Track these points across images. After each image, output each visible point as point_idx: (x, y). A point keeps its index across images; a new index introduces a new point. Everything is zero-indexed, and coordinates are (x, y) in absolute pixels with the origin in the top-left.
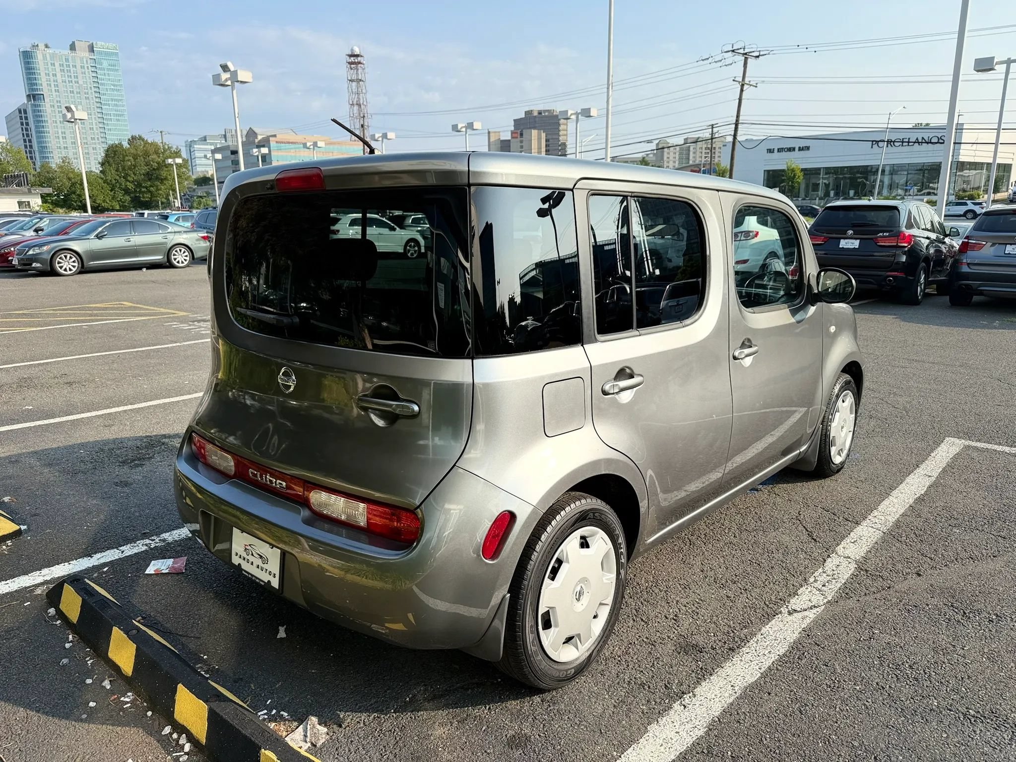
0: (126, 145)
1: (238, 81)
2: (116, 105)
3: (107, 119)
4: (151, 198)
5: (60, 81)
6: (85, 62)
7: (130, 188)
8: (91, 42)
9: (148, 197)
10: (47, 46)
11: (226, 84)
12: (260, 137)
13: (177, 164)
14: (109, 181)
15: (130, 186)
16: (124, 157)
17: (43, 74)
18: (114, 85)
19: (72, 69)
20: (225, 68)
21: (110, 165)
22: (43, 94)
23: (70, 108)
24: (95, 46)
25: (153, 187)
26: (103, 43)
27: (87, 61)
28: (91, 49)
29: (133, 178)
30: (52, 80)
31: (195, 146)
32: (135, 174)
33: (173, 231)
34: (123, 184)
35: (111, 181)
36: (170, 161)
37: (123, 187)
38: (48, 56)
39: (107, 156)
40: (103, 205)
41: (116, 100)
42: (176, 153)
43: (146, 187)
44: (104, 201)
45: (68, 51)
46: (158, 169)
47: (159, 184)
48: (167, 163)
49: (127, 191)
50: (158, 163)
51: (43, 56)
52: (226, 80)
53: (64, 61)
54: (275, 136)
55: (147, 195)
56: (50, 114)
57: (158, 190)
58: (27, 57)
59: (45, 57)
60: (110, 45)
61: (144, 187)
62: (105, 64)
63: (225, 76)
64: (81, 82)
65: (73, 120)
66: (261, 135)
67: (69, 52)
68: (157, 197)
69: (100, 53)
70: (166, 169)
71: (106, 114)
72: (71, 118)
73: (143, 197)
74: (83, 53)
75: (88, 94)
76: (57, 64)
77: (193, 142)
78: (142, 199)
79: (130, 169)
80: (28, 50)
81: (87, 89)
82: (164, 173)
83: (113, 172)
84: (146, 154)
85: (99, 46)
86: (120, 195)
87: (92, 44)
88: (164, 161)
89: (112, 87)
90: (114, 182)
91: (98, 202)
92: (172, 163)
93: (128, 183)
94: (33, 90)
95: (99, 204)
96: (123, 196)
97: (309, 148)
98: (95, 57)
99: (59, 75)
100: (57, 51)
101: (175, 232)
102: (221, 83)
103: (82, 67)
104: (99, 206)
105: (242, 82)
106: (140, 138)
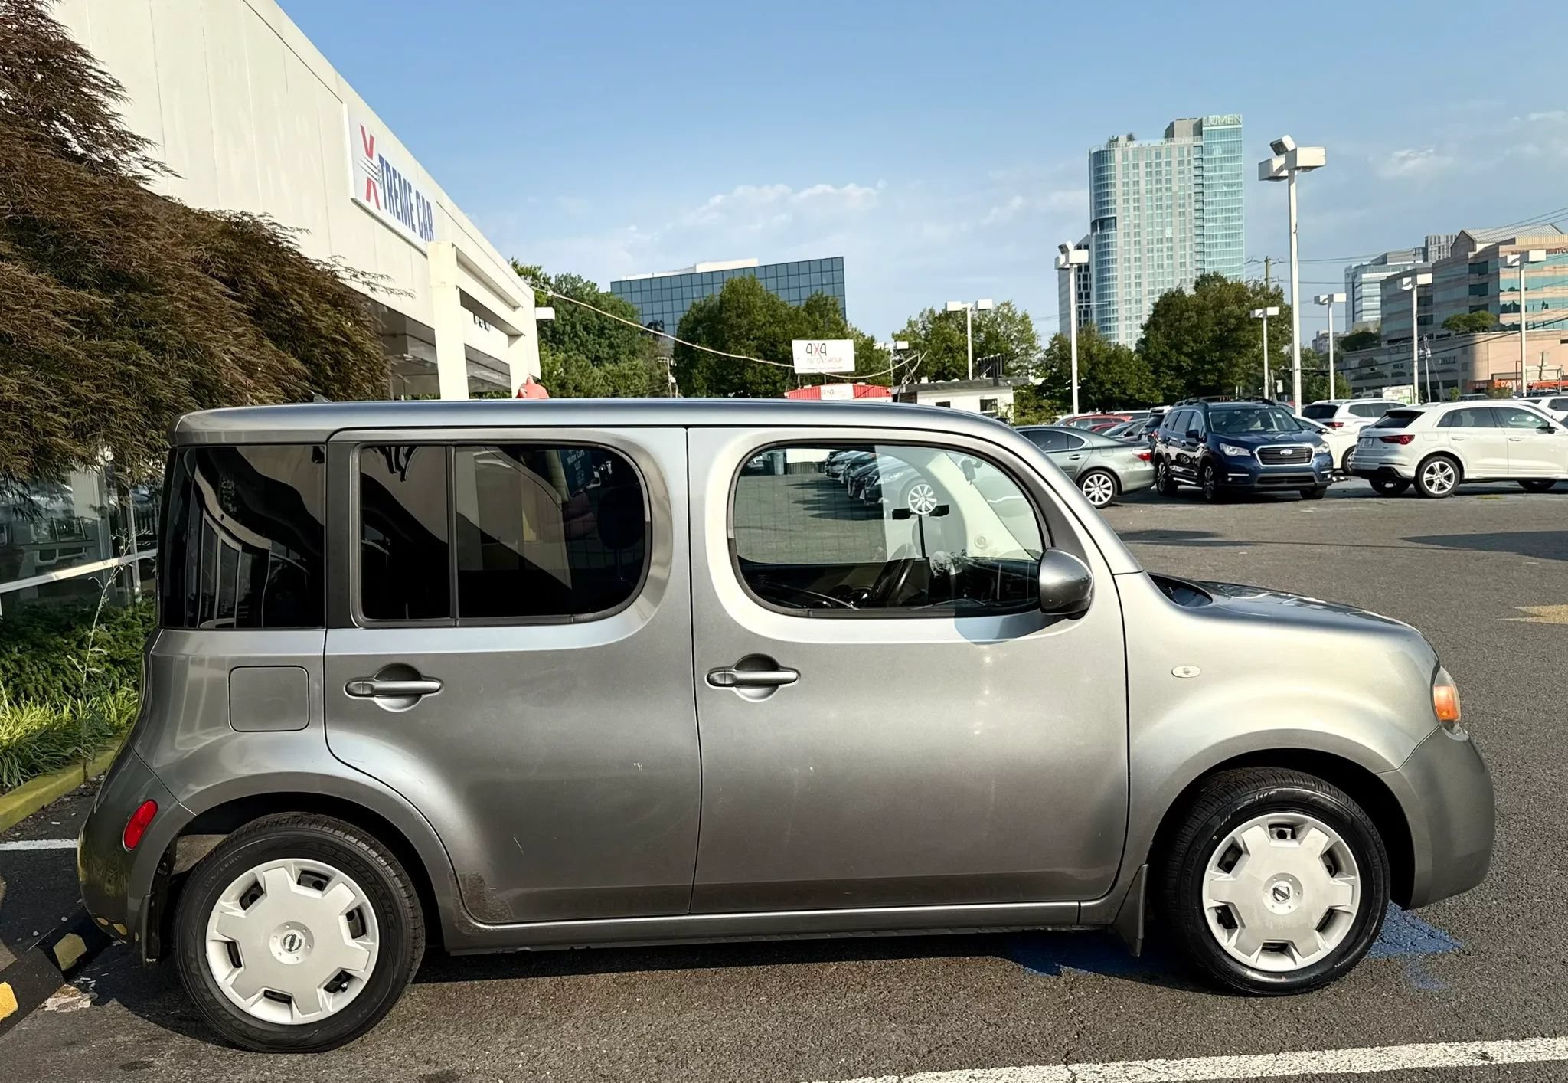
0: (1189, 291)
1: (1298, 168)
2: (1227, 219)
3: (1210, 246)
4: (1218, 382)
5: (1143, 191)
6: (1186, 153)
7: (1185, 365)
8: (1199, 118)
9: (1214, 380)
10: (1130, 138)
11: (1281, 175)
12: (1480, 247)
13: (1270, 318)
14: (1151, 356)
15: (1186, 362)
16: (1182, 314)
17: (1119, 184)
18: (1228, 185)
19: (1164, 168)
20: (1279, 148)
21: (1157, 329)
22: (1115, 218)
23: (1066, 246)
24: (1204, 124)
25: (1223, 361)
26: (1218, 117)
27: (1189, 151)
28: (1198, 130)
29: (1192, 348)
30: (1131, 192)
31: (1364, 276)
32: (1195, 341)
33: (1090, 446)
34: (1174, 360)
35: (1154, 355)
36: (1258, 313)
37: (1174, 364)
38: (1130, 154)
39: (1155, 312)
40: (1137, 396)
41: (1228, 210)
42: (1273, 297)
43: (1212, 363)
44: (1140, 391)
45: (1159, 141)
46: (1235, 330)
47: (1235, 355)
48: (1252, 317)
49: (1179, 370)
50: (1237, 318)
51: (1123, 155)
52: (1281, 169)
53: (1154, 157)
54: (1512, 241)
55: (1212, 377)
56: (1121, 248)
57: (1232, 365)
58: (1100, 161)
59: (1125, 156)
60: (1229, 118)
61: (1208, 363)
62: (1218, 152)
63: (1278, 162)
64: (1175, 188)
65: (1068, 266)
66: (1483, 242)
67: (1163, 141)
68: (1228, 378)
69: (1212, 133)
70: (1251, 328)
71: (1210, 237)
72: (1065, 264)
73: (1206, 380)
74: (1185, 139)
75: (1184, 205)
76: (1142, 164)
77: (1362, 268)
78: (1203, 383)
79: (1189, 332)
80: (1103, 149)
81: (1184, 198)
82: (1245, 336)
83: (1161, 339)
84: (1221, 304)
85: (1214, 121)
86: (1167, 380)
87: (1201, 120)
88: (1248, 314)
89: (1225, 189)
90: (1159, 356)
91: (1130, 392)
92: (1261, 316)
93: (1183, 357)
94: (1102, 212)
95: (1131, 396)
96: (1172, 379)
97: (1512, 267)
98: (1202, 143)
99: (1143, 183)
100: (1145, 143)
101: (1093, 448)
102: (1271, 175)
103: (1181, 163)
104: (1130, 399)
105: (1306, 168)
106: (1217, 277)
